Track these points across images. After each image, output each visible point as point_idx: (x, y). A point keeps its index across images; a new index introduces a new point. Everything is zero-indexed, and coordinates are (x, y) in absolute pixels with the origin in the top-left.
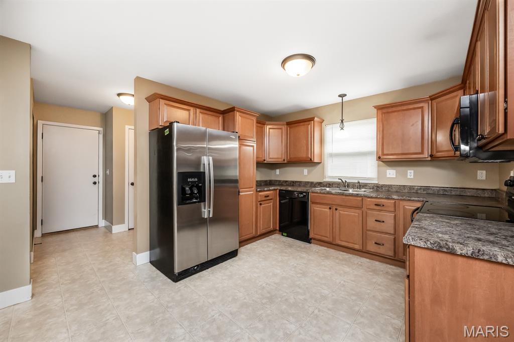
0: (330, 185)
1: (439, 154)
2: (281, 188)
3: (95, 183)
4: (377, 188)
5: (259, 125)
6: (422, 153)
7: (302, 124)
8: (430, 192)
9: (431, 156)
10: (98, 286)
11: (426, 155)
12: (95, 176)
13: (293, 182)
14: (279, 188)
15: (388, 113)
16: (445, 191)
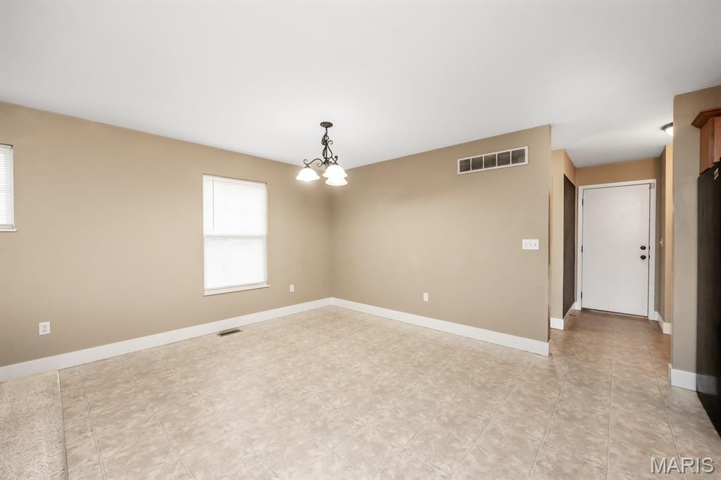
3: (643, 257)
10: (603, 409)
12: (643, 248)
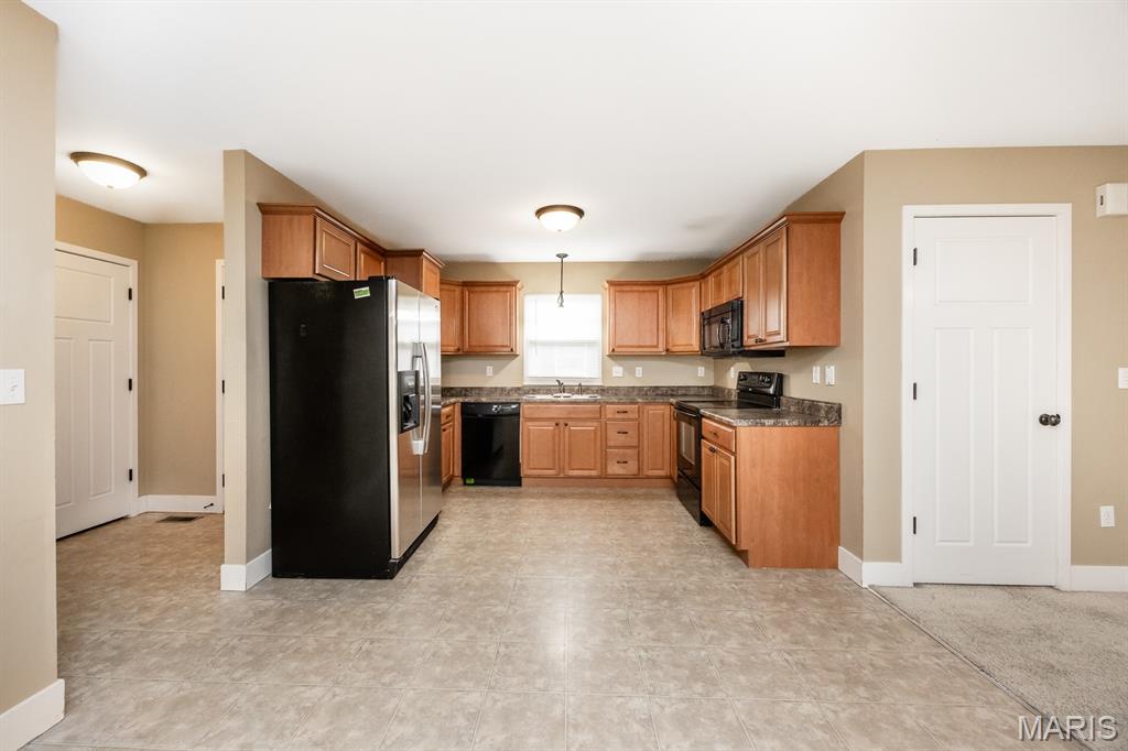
0: (535, 390)
1: (675, 349)
2: (466, 400)
4: (602, 390)
5: (445, 287)
6: (657, 346)
7: (495, 289)
8: (660, 392)
9: (667, 350)
11: (661, 348)
13: (466, 389)
14: (461, 400)
15: (623, 291)
16: (673, 390)
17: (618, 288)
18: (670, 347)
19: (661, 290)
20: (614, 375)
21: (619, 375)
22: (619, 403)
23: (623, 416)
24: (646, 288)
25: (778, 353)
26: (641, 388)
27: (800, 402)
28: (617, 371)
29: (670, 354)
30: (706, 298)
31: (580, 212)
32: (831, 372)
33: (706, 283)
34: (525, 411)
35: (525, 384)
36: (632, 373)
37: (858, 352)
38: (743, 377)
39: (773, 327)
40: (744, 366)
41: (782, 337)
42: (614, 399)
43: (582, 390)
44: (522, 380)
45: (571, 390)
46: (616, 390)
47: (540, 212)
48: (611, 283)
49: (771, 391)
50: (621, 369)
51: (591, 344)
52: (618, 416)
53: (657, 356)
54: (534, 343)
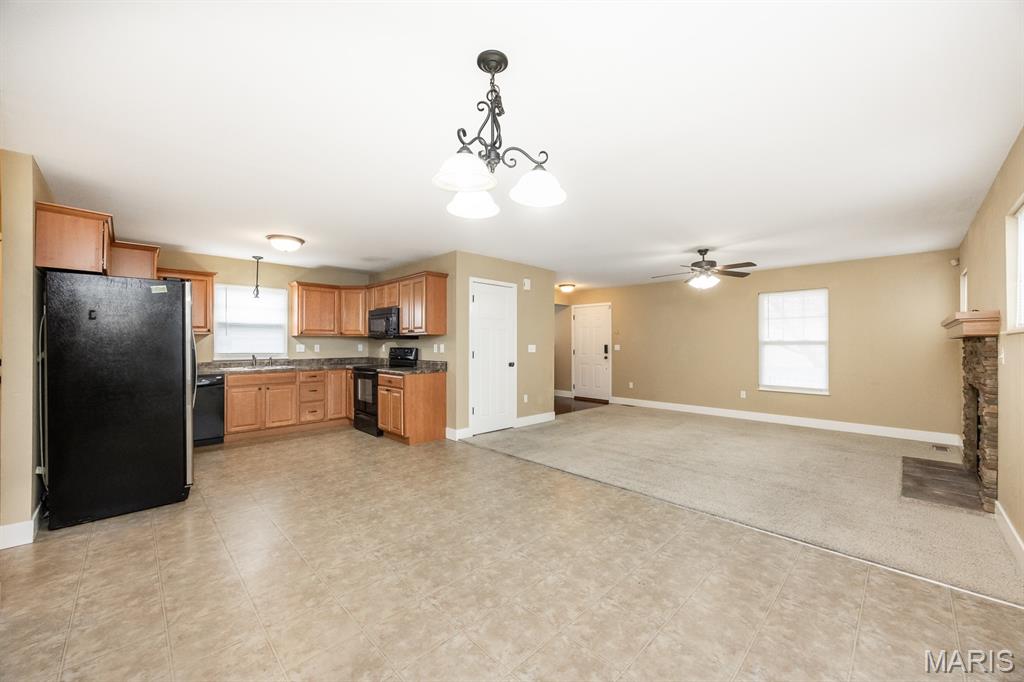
6: (332, 330)
9: (340, 333)
11: (336, 332)
17: (306, 288)
18: (343, 331)
19: (337, 293)
20: (298, 351)
21: (301, 351)
22: (311, 370)
23: (315, 379)
24: (327, 290)
25: (416, 337)
26: (319, 360)
27: (428, 362)
28: (300, 348)
29: (342, 336)
30: (370, 301)
31: (302, 241)
32: (442, 346)
33: (370, 293)
34: (229, 381)
35: (215, 359)
36: (312, 348)
37: (453, 338)
38: (393, 351)
39: (418, 324)
40: (394, 344)
41: (423, 330)
42: (307, 368)
43: (272, 362)
44: (213, 357)
45: (262, 363)
46: (300, 362)
47: (270, 237)
48: (300, 284)
49: (411, 358)
50: (303, 347)
51: (278, 327)
52: (309, 380)
53: (333, 337)
54: (225, 325)
